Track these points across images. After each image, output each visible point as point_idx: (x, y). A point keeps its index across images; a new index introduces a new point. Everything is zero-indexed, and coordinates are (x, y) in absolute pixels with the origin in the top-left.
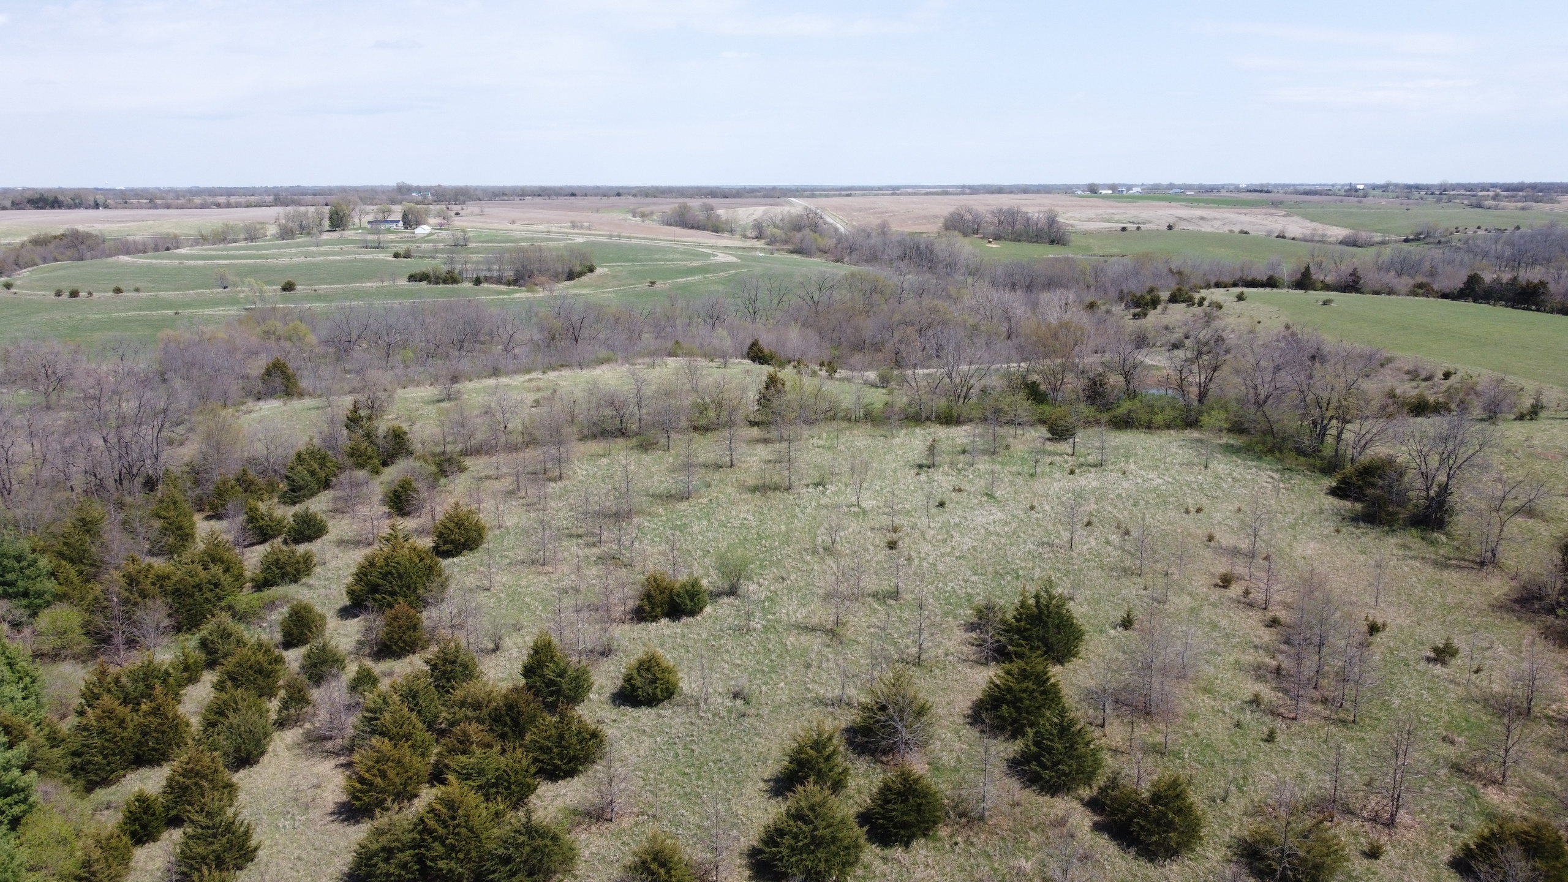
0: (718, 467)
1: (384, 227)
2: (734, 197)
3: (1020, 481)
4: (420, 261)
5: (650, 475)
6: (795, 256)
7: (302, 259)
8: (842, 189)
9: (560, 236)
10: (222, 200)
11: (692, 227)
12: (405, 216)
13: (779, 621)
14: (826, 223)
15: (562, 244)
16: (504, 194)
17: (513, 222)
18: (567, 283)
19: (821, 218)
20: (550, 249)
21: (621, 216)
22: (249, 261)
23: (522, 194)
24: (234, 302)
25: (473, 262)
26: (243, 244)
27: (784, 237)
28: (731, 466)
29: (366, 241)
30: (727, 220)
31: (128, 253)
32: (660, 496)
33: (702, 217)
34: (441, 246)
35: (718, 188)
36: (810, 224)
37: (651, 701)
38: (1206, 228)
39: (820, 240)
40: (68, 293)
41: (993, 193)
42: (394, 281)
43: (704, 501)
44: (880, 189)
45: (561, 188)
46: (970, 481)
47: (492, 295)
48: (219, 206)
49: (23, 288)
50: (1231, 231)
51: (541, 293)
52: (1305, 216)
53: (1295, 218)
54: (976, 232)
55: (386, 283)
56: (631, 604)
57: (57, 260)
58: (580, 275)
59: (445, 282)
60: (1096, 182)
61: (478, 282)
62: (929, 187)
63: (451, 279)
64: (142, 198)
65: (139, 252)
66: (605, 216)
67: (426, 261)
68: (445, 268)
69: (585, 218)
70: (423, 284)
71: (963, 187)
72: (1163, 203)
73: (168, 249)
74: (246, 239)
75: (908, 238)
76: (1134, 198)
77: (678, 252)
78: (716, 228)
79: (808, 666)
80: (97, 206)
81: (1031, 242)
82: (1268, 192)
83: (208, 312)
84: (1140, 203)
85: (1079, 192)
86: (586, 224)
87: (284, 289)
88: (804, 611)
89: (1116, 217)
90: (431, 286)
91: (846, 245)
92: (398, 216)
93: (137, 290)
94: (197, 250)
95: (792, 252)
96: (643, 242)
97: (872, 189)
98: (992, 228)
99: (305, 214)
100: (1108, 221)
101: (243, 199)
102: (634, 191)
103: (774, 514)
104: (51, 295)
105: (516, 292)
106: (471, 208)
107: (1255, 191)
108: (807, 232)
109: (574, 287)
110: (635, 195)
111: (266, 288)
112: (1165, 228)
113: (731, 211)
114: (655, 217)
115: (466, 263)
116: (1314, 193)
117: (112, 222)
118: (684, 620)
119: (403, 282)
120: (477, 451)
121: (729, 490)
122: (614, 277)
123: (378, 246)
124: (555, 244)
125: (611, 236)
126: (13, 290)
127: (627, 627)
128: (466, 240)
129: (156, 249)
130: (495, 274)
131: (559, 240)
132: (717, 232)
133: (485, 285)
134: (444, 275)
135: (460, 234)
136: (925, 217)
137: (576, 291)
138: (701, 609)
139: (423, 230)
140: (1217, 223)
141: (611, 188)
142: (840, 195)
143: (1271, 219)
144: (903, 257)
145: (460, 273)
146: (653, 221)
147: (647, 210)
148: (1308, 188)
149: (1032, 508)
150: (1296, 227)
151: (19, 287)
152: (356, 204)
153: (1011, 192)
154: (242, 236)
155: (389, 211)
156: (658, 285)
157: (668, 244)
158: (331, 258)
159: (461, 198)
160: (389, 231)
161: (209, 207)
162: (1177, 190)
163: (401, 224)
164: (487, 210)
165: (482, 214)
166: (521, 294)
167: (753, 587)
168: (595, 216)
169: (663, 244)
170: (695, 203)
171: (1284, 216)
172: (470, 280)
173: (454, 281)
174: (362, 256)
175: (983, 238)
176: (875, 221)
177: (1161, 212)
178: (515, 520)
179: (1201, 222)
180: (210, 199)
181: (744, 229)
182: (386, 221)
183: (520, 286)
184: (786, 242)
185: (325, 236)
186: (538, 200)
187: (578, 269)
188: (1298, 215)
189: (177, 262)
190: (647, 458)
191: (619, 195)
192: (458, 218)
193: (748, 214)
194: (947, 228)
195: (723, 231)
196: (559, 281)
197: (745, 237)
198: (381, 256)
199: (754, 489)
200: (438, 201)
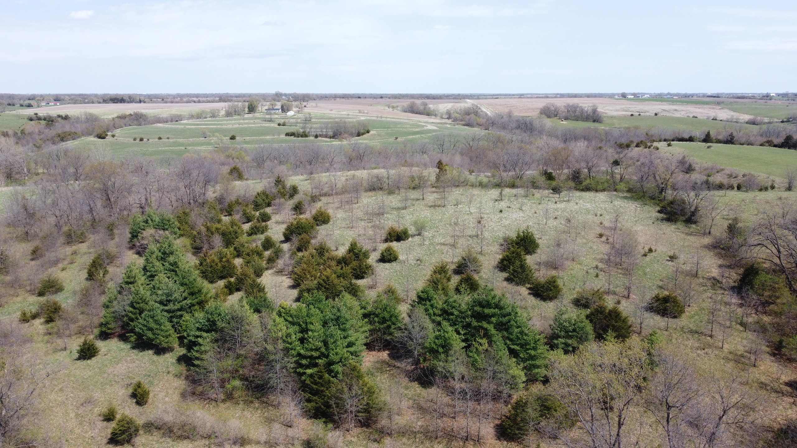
0: (418, 200)
1: (273, 112)
2: (438, 99)
3: (534, 205)
4: (290, 127)
5: (392, 202)
6: (466, 127)
7: (237, 126)
8: (494, 95)
9: (353, 117)
10: (195, 99)
11: (417, 113)
12: (282, 107)
13: (435, 242)
14: (482, 111)
15: (354, 120)
16: (326, 97)
17: (331, 110)
18: (357, 138)
19: (480, 109)
20: (350, 122)
21: (383, 108)
22: (214, 126)
23: (335, 97)
24: (209, 144)
25: (313, 128)
26: (210, 119)
27: (461, 118)
28: (423, 199)
29: (265, 118)
30: (434, 110)
31: (160, 123)
32: (395, 208)
33: (421, 108)
34: (299, 120)
35: (431, 94)
36: (475, 112)
37: (389, 261)
38: (677, 115)
39: (478, 119)
40: (139, 139)
41: (571, 97)
42: (279, 136)
43: (412, 210)
44: (513, 95)
45: (353, 94)
46: (515, 205)
47: (324, 142)
48: (195, 102)
49: (119, 137)
50: (688, 116)
51: (345, 142)
52: (730, 109)
53: (726, 110)
54: (556, 116)
55: (276, 137)
56: (383, 238)
57: (130, 125)
58: (363, 134)
59: (302, 136)
60: (626, 92)
61: (316, 136)
62: (540, 94)
63: (304, 135)
64: (158, 98)
65: (164, 122)
66: (375, 108)
67: (293, 127)
68: (301, 130)
69: (365, 108)
70: (292, 137)
71: (558, 94)
72: (658, 103)
73: (177, 121)
74: (211, 117)
75: (521, 119)
76: (645, 100)
77: (409, 124)
78: (428, 114)
79: (443, 253)
80: (140, 102)
81: (583, 121)
82: (718, 97)
83: (199, 148)
84: (647, 102)
85: (616, 97)
86: (366, 111)
87: (231, 139)
88: (444, 240)
89: (631, 109)
90: (295, 138)
91: (491, 122)
92: (279, 107)
93: (168, 138)
94: (190, 121)
95: (464, 125)
96: (392, 120)
97: (510, 95)
98: (564, 114)
99: (237, 106)
100: (626, 111)
101: (205, 99)
102: (389, 96)
103: (437, 213)
104: (131, 140)
105: (334, 141)
106: (311, 104)
107: (712, 97)
108: (473, 116)
109: (360, 139)
110: (389, 98)
111: (224, 138)
112: (653, 115)
113: (435, 106)
114: (399, 108)
115: (311, 128)
116: (743, 97)
117: (149, 109)
118: (402, 242)
119: (283, 136)
120: (325, 195)
121: (421, 207)
122: (379, 135)
123: (271, 121)
124: (351, 120)
125: (377, 117)
126: (115, 138)
127: (382, 244)
128: (311, 118)
129: (172, 121)
130: (324, 133)
131: (353, 118)
132: (429, 115)
133: (320, 138)
134: (301, 133)
135: (308, 116)
136: (532, 109)
137: (361, 141)
138: (408, 239)
139: (291, 113)
140: (683, 113)
141: (378, 95)
142: (492, 98)
143: (712, 110)
144: (518, 127)
145: (309, 132)
146: (398, 110)
147: (395, 105)
148: (739, 95)
149: (535, 213)
150: (724, 114)
151: (117, 137)
152: (260, 101)
153: (581, 97)
154: (208, 116)
155: (275, 105)
156: (399, 139)
157: (405, 121)
158: (250, 125)
159: (306, 99)
160: (275, 114)
161: (190, 103)
162: (669, 96)
163: (280, 110)
164: (319, 105)
165: (316, 106)
166: (336, 143)
167: (426, 233)
168: (370, 108)
169: (402, 121)
170: (418, 102)
171: (720, 109)
172: (313, 136)
173: (306, 136)
174: (264, 125)
175: (559, 119)
176: (506, 110)
177: (654, 107)
178: (341, 215)
179: (675, 112)
180: (191, 99)
181: (442, 114)
182: (274, 109)
183: (336, 139)
184: (462, 120)
185: (246, 116)
186: (343, 100)
187: (362, 131)
188: (727, 109)
189: (183, 126)
190: (391, 197)
191: (382, 98)
192: (305, 108)
193: (443, 107)
194: (541, 113)
195: (432, 115)
196: (353, 137)
197: (442, 118)
198: (272, 125)
199: (431, 207)
200: (295, 101)
